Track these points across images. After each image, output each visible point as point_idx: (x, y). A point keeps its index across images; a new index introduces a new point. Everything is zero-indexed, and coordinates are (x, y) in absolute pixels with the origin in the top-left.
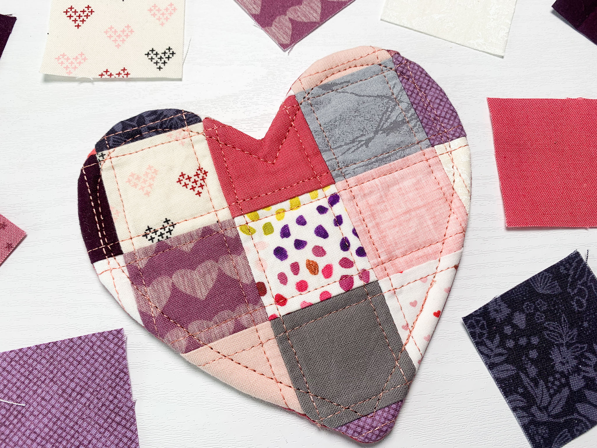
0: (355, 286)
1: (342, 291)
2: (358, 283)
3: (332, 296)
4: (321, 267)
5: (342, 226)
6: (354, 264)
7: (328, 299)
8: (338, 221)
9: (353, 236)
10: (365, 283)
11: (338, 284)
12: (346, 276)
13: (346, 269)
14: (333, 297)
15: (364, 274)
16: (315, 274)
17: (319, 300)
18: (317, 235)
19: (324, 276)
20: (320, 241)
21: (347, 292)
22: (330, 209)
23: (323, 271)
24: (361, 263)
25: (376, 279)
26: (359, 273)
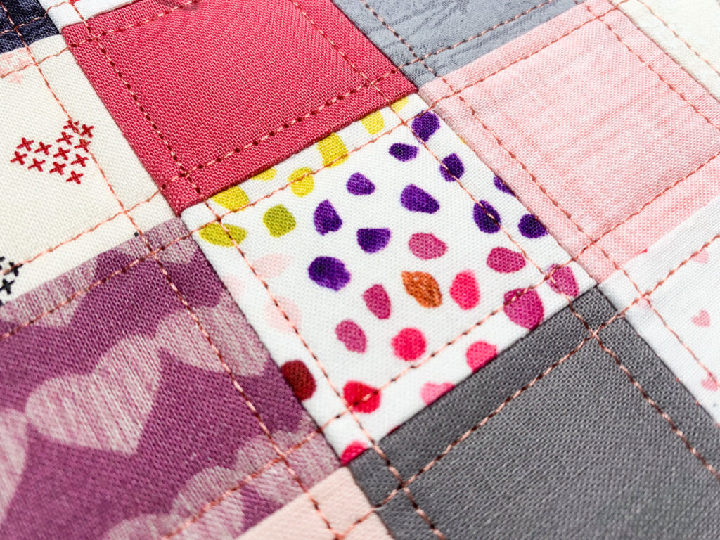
0: (548, 312)
1: (520, 331)
2: (553, 302)
3: (499, 349)
4: (445, 283)
5: (464, 178)
6: (525, 259)
7: (489, 362)
8: (452, 168)
9: (500, 193)
10: (572, 298)
11: (502, 317)
12: (517, 293)
13: (510, 274)
14: (503, 352)
15: (560, 277)
16: (435, 305)
17: (468, 371)
18: (410, 209)
19: (461, 304)
20: (421, 222)
21: (532, 330)
22: (421, 147)
23: (453, 292)
24: (541, 253)
25: (592, 283)
26: (546, 278)
